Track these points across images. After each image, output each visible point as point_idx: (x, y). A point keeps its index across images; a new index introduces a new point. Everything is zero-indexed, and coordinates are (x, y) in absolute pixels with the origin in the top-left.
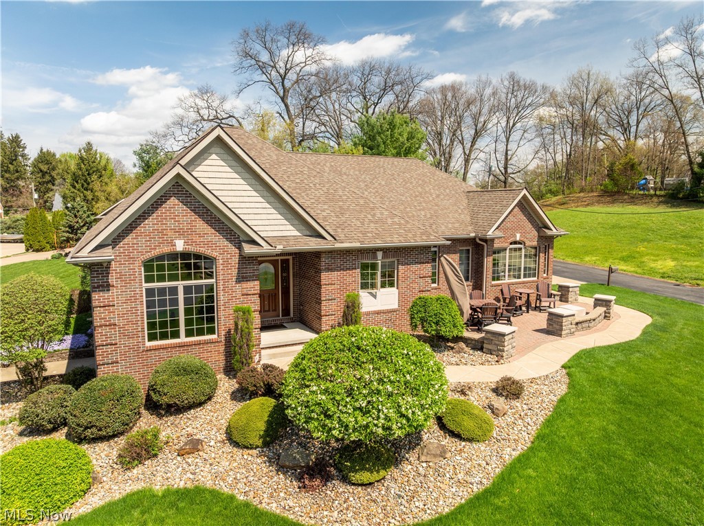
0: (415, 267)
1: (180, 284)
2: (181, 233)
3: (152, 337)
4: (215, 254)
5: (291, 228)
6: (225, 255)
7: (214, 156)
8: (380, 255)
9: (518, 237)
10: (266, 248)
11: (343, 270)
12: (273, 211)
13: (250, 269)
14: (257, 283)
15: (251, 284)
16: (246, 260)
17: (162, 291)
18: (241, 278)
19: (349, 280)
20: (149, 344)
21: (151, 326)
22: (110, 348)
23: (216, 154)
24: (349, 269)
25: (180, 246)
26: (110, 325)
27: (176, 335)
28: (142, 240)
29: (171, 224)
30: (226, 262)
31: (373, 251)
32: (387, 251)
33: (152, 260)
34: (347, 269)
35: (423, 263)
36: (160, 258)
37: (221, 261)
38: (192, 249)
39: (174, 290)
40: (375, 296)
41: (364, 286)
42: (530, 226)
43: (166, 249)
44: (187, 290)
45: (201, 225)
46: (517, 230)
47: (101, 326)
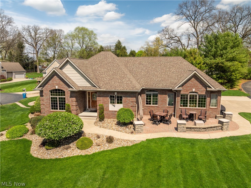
0: (129, 98)
1: (58, 97)
2: (57, 85)
3: (52, 109)
4: (65, 90)
5: (88, 84)
6: (67, 91)
7: (68, 65)
8: (116, 93)
9: (194, 90)
10: (75, 89)
11: (104, 97)
12: (84, 79)
13: (73, 94)
14: (75, 98)
15: (73, 98)
16: (72, 92)
17: (54, 98)
18: (71, 97)
19: (106, 100)
20: (51, 110)
21: (52, 106)
22: (43, 110)
23: (69, 64)
24: (106, 97)
25: (57, 87)
26: (43, 104)
27: (57, 109)
28: (49, 86)
29: (55, 82)
30: (67, 92)
31: (114, 92)
32: (118, 92)
33: (52, 91)
34: (105, 97)
35: (132, 97)
36: (54, 90)
37: (66, 92)
38: (59, 88)
39: (56, 98)
40: (114, 106)
41: (111, 103)
42: (201, 86)
43: (54, 88)
44: (59, 98)
45: (62, 83)
46: (193, 88)
47: (42, 104)
